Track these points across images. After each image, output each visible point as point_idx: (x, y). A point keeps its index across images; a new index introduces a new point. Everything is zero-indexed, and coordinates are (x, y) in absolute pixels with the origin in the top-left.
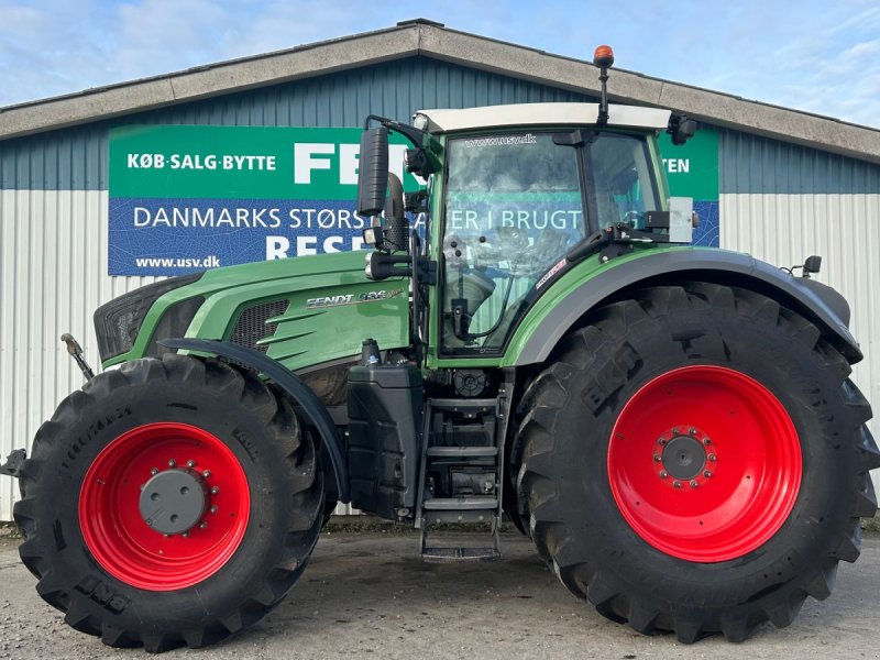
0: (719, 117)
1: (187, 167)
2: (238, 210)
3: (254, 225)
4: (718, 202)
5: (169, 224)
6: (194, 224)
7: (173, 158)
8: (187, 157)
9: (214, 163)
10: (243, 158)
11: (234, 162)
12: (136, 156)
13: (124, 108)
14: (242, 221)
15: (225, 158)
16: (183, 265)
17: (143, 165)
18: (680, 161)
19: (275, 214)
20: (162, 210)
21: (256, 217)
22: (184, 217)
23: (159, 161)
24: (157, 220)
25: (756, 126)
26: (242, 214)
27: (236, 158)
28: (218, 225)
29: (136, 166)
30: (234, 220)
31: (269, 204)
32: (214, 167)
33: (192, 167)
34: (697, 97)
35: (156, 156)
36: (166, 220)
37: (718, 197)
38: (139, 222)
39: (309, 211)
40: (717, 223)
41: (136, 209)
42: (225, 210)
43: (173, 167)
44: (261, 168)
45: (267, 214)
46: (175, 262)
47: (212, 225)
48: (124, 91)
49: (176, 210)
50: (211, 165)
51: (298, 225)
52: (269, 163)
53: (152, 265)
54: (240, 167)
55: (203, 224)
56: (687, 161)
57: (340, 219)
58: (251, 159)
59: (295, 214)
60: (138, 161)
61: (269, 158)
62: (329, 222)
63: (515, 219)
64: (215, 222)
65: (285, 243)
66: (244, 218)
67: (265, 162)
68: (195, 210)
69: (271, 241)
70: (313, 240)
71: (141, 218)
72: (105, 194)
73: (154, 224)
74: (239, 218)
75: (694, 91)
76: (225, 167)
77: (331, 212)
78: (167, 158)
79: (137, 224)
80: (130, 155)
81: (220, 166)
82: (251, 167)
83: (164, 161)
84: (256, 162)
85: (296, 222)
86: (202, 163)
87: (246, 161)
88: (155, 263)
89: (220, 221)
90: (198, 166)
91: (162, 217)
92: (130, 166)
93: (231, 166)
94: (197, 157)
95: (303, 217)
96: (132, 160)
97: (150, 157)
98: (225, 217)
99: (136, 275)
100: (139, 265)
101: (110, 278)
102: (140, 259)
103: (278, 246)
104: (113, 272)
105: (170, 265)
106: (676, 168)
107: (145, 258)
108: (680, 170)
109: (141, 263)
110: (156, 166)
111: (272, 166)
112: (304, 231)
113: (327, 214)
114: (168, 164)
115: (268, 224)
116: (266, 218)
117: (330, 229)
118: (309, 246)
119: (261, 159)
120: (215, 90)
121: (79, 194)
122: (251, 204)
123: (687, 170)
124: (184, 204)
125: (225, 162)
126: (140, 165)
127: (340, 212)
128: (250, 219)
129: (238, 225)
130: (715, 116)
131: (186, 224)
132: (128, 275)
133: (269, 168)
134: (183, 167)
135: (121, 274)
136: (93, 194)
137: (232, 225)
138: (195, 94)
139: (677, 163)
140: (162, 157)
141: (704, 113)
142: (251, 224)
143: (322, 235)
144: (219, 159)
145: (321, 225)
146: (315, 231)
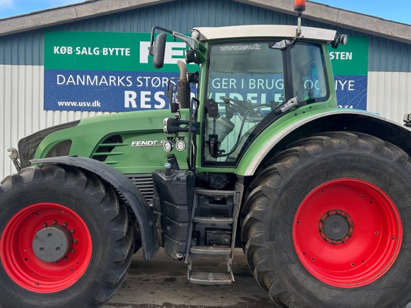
0: (370, 29)
1: (84, 54)
2: (110, 77)
3: (119, 85)
4: (367, 76)
5: (75, 84)
6: (88, 84)
7: (77, 49)
8: (84, 48)
9: (98, 52)
10: (113, 49)
11: (109, 51)
12: (58, 47)
13: (51, 22)
14: (112, 82)
15: (104, 49)
16: (82, 105)
17: (62, 52)
18: (347, 53)
19: (129, 79)
20: (71, 76)
21: (119, 81)
22: (82, 80)
23: (70, 50)
24: (68, 81)
25: (390, 34)
26: (112, 79)
27: (110, 49)
28: (100, 84)
29: (58, 53)
30: (108, 82)
31: (126, 74)
32: (98, 54)
33: (87, 54)
34: (358, 18)
35: (68, 48)
36: (73, 81)
37: (367, 73)
38: (59, 82)
39: (147, 78)
40: (366, 88)
41: (58, 76)
42: (104, 77)
43: (77, 53)
44: (122, 54)
45: (125, 79)
46: (78, 104)
47: (97, 84)
48: (52, 13)
49: (78, 76)
50: (97, 53)
51: (141, 85)
52: (127, 52)
53: (66, 105)
54: (111, 54)
55: (92, 84)
56: (351, 53)
57: (163, 82)
58: (117, 49)
59: (140, 79)
60: (59, 50)
61: (127, 49)
62: (157, 84)
63: (256, 84)
64: (98, 83)
65: (134, 94)
66: (113, 81)
67: (124, 51)
68: (88, 77)
69: (127, 93)
70: (149, 93)
71: (61, 80)
72: (42, 67)
73: (67, 84)
74: (110, 81)
75: (356, 14)
76: (104, 54)
77: (159, 79)
78: (74, 48)
79: (58, 83)
80: (55, 47)
81: (101, 53)
82: (117, 54)
83: (73, 50)
84: (120, 51)
85: (140, 84)
86: (92, 51)
87: (115, 51)
88: (67, 104)
89: (101, 82)
90: (90, 53)
91: (71, 80)
92: (55, 53)
93: (107, 53)
94: (89, 48)
95: (144, 81)
96: (56, 50)
97: (65, 48)
98: (104, 81)
99: (58, 110)
100: (59, 105)
101: (45, 111)
102: (60, 101)
103: (130, 96)
104: (47, 108)
105: (75, 105)
106: (345, 57)
107: (62, 101)
108: (347, 59)
109: (60, 104)
110: (68, 53)
111: (128, 53)
112: (144, 88)
113: (156, 79)
114: (74, 52)
115: (126, 84)
116: (125, 81)
117: (158, 88)
118: (147, 96)
119: (122, 50)
120: (98, 12)
121: (29, 67)
122: (117, 74)
123: (350, 58)
124: (83, 73)
125: (104, 51)
126: (60, 52)
127: (163, 78)
128: (116, 81)
129: (110, 85)
130: (368, 29)
131: (83, 84)
132: (54, 110)
133: (126, 54)
134: (82, 54)
135: (50, 110)
136: (36, 67)
137: (107, 85)
138: (88, 15)
139: (345, 54)
140: (71, 48)
141: (362, 27)
142: (117, 84)
143: (154, 91)
144: (101, 49)
145: (153, 85)
146: (149, 89)
